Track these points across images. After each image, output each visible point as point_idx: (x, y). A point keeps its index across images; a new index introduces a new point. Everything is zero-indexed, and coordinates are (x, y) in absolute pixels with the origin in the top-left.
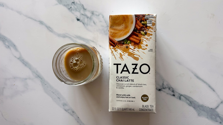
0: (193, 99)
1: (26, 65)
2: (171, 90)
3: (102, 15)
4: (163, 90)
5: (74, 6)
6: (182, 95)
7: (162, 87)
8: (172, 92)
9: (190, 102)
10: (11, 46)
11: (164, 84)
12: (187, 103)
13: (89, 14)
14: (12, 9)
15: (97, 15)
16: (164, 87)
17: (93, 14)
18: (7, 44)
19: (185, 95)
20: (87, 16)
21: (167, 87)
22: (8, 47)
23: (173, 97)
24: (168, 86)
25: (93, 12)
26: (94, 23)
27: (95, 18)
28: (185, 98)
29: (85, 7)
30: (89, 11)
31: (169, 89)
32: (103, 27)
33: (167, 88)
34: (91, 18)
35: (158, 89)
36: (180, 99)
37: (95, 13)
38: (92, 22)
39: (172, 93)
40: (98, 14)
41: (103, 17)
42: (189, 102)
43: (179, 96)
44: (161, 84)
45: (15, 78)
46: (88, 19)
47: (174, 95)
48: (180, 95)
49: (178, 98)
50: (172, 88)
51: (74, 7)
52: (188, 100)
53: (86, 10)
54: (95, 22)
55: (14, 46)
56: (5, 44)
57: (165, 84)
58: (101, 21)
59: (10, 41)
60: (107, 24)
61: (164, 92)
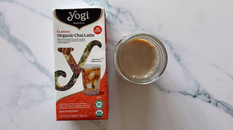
0: (231, 106)
1: (42, 71)
2: (206, 97)
3: (130, 12)
4: (198, 96)
5: (97, 1)
6: (218, 102)
7: (197, 93)
8: (208, 98)
9: (228, 109)
10: (25, 50)
11: (199, 90)
12: (224, 110)
13: (114, 12)
14: (23, 6)
15: (123, 13)
16: (200, 94)
17: (119, 11)
18: (19, 46)
19: (223, 102)
20: (112, 14)
21: (202, 92)
22: (21, 50)
23: (209, 104)
24: (204, 92)
25: (119, 9)
26: (120, 21)
27: (121, 16)
28: (223, 104)
29: (110, 4)
30: (115, 8)
31: (205, 95)
32: (131, 26)
33: (203, 94)
34: (116, 16)
35: (193, 95)
36: (217, 106)
37: (121, 10)
38: (118, 20)
39: (208, 100)
40: (125, 11)
41: (131, 15)
42: (226, 109)
43: (216, 103)
44: (196, 90)
45: (30, 86)
46: (114, 17)
47: (210, 102)
48: (217, 101)
49: (214, 105)
50: (208, 94)
51: (97, 3)
52: (226, 107)
53: (110, 6)
54: (122, 21)
55: (28, 50)
56: (17, 47)
57: (201, 89)
58: (128, 20)
59: (22, 44)
60: (135, 23)
61: (199, 98)
